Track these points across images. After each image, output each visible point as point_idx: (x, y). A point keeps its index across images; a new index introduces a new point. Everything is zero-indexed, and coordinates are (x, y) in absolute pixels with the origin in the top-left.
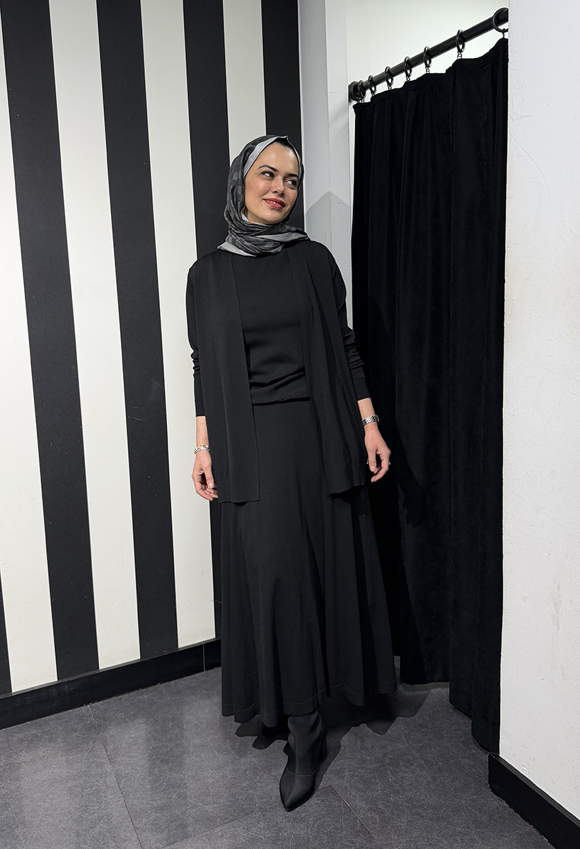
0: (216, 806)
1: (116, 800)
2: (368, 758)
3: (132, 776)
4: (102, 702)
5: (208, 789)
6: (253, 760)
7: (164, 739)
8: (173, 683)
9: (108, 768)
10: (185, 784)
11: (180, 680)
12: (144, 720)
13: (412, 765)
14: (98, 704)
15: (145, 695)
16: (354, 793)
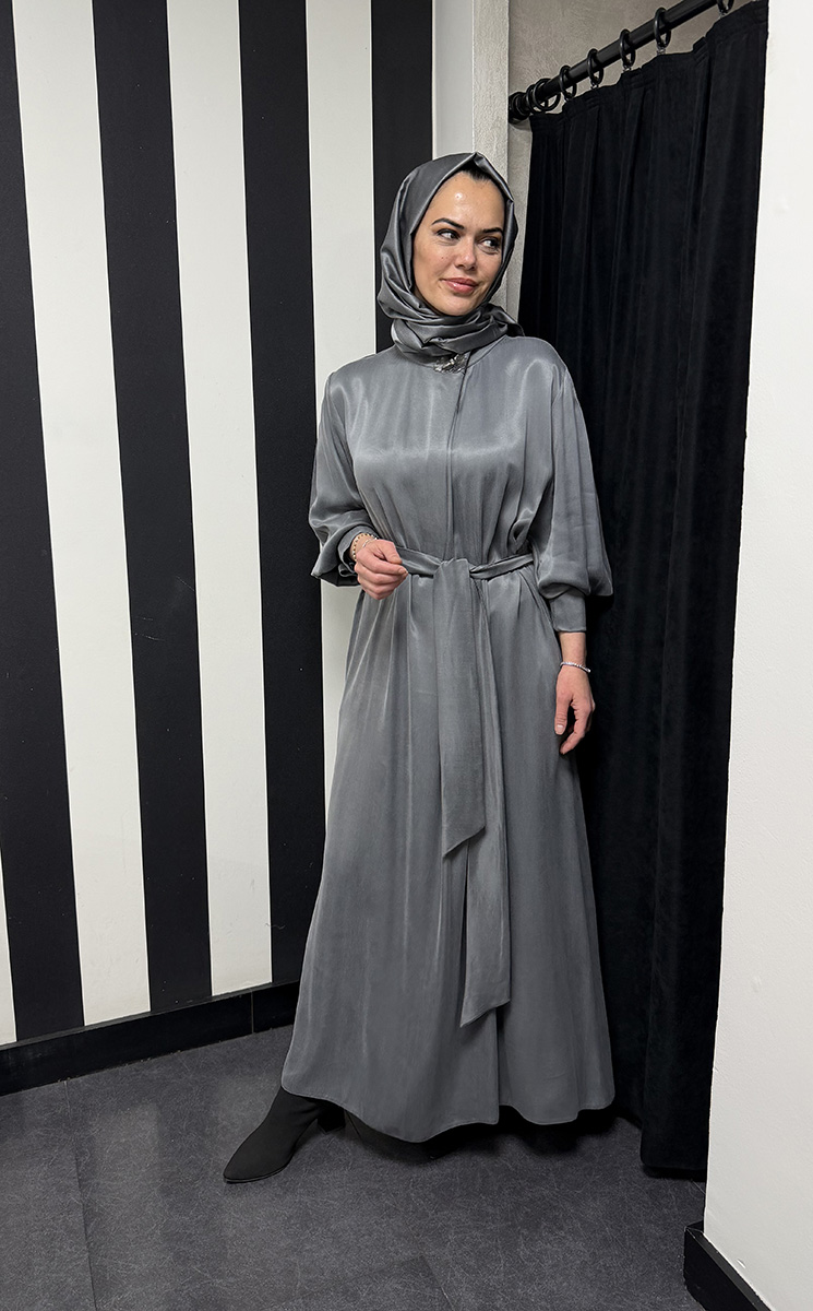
0: (232, 1280)
1: (76, 1256)
2: (490, 1210)
3: (109, 1214)
4: (86, 1077)
5: (224, 1247)
6: (305, 1199)
7: (171, 1150)
8: (201, 1049)
9: (74, 1197)
10: (190, 1235)
11: (212, 1046)
12: (147, 1113)
13: (561, 1228)
14: (80, 1079)
15: (154, 1069)
16: (458, 1275)
